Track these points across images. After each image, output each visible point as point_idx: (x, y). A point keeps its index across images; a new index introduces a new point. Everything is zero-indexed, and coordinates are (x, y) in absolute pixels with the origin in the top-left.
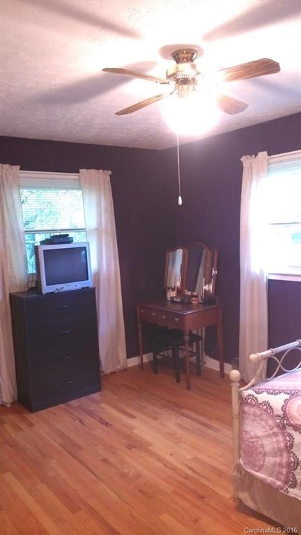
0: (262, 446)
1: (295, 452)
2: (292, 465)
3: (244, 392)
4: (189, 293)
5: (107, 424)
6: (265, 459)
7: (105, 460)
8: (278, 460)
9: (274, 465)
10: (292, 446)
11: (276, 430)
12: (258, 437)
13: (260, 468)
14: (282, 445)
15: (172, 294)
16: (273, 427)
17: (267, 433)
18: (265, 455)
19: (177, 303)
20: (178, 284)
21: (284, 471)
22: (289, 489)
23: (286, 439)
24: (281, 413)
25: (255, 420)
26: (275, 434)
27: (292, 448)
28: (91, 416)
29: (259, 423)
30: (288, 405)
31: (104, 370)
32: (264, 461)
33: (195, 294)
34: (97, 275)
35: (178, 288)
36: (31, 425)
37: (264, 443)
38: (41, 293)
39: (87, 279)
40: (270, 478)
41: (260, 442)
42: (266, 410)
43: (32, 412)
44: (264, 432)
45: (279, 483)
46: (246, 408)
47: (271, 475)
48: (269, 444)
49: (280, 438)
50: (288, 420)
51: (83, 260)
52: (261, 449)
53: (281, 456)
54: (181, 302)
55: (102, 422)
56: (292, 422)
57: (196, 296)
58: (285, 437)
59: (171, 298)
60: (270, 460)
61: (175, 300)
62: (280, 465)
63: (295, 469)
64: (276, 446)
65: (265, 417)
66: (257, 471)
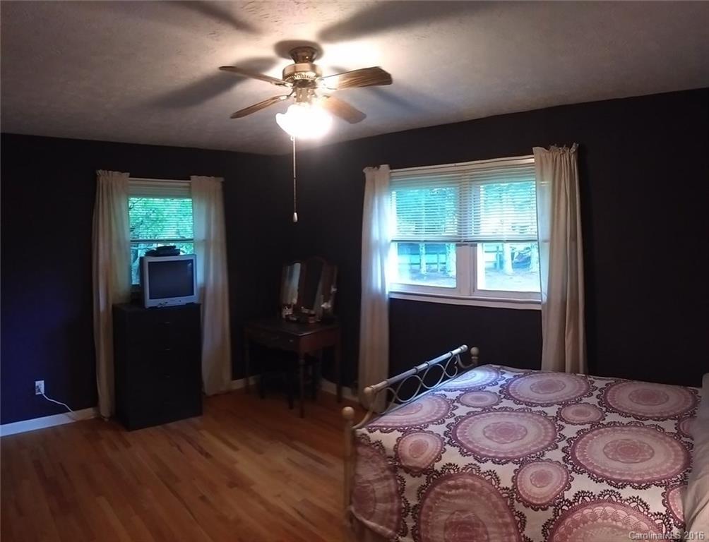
0: (373, 491)
1: (406, 497)
2: (403, 511)
3: (358, 430)
4: (306, 311)
5: (207, 455)
6: (375, 505)
7: (203, 498)
8: (389, 506)
9: (385, 512)
10: (403, 490)
11: (387, 473)
12: (369, 482)
13: (371, 516)
14: (393, 490)
15: (288, 312)
16: (385, 470)
17: (378, 477)
18: (376, 501)
19: (293, 322)
20: (295, 301)
21: (395, 518)
22: (400, 538)
23: (397, 483)
24: (393, 454)
25: (367, 462)
26: (387, 478)
27: (403, 493)
28: (190, 443)
29: (371, 466)
30: (400, 445)
31: (206, 391)
32: (375, 508)
33: (313, 312)
34: (203, 289)
35: (294, 305)
36: (127, 445)
37: (375, 488)
38: (144, 307)
39: (193, 294)
40: (381, 527)
41: (371, 487)
42: (378, 451)
43: (129, 431)
44: (375, 475)
45: (390, 532)
46: (360, 449)
47: (381, 524)
48: (380, 489)
49: (392, 482)
50: (399, 461)
51: (189, 272)
52: (372, 495)
53: (392, 501)
54: (297, 322)
55: (202, 451)
56: (403, 464)
57: (314, 315)
58: (396, 480)
59: (287, 316)
60: (381, 506)
61: (291, 318)
62: (391, 512)
63: (406, 516)
64: (387, 490)
65: (377, 459)
66: (368, 519)
